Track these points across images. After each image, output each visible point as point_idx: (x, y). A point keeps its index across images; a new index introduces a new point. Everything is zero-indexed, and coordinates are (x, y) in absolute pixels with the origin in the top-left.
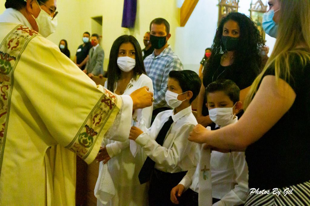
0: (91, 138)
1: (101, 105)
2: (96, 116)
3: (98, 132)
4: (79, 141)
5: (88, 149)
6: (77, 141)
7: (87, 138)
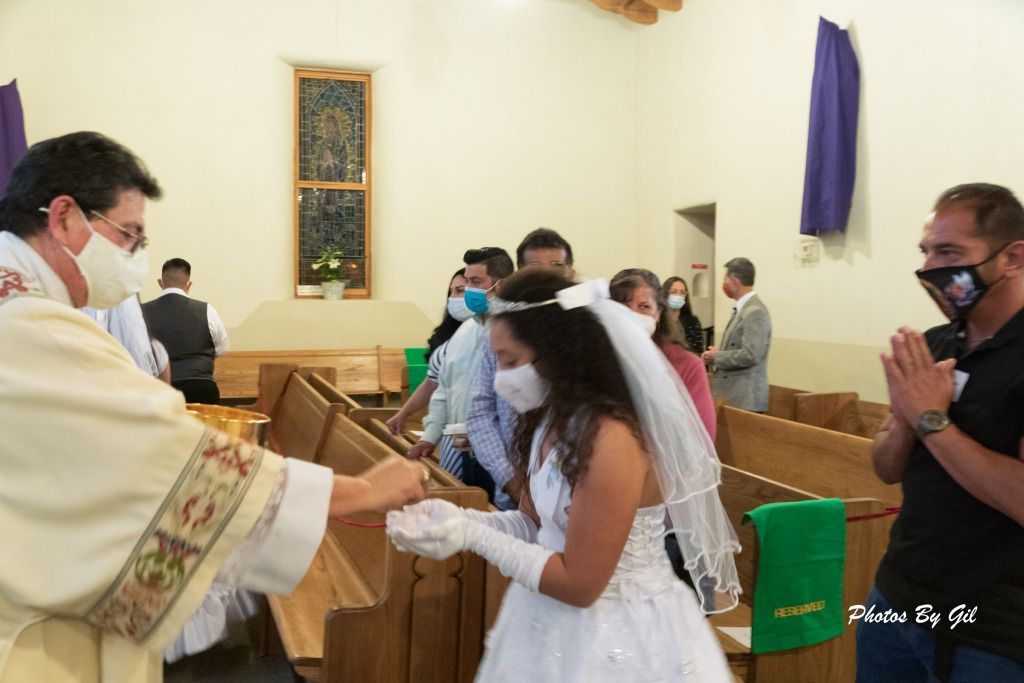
0: (177, 564)
1: (203, 466)
2: (193, 501)
3: (203, 548)
4: (139, 577)
5: (169, 596)
6: (130, 576)
7: (165, 566)
